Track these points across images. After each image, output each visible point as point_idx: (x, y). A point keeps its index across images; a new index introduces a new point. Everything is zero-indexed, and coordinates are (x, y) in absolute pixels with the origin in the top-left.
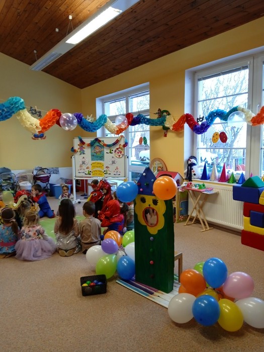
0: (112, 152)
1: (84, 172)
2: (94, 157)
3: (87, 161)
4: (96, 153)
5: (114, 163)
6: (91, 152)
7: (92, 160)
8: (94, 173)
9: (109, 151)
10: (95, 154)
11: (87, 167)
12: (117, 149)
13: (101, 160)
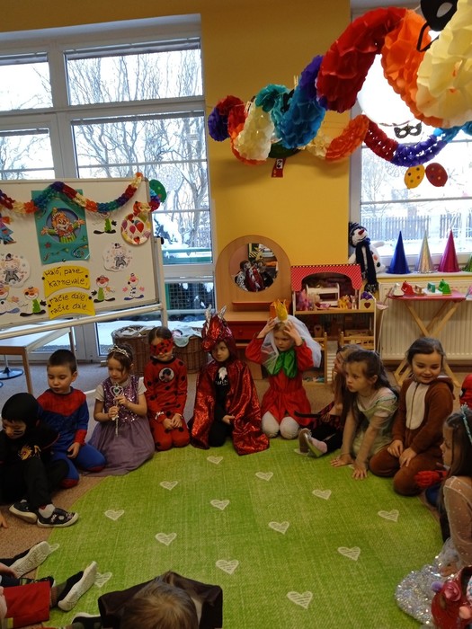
0: (113, 227)
1: (15, 311)
2: (51, 249)
3: (26, 269)
4: (59, 235)
5: (124, 263)
6: (40, 235)
7: (46, 260)
8: (54, 306)
9: (102, 227)
10: (54, 240)
11: (26, 288)
12: (130, 217)
13: (77, 258)
